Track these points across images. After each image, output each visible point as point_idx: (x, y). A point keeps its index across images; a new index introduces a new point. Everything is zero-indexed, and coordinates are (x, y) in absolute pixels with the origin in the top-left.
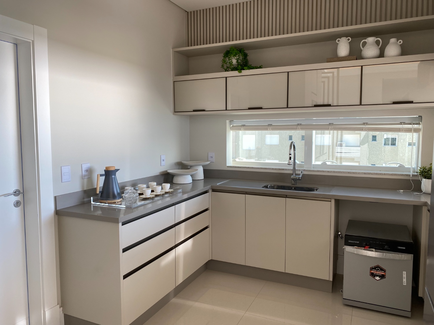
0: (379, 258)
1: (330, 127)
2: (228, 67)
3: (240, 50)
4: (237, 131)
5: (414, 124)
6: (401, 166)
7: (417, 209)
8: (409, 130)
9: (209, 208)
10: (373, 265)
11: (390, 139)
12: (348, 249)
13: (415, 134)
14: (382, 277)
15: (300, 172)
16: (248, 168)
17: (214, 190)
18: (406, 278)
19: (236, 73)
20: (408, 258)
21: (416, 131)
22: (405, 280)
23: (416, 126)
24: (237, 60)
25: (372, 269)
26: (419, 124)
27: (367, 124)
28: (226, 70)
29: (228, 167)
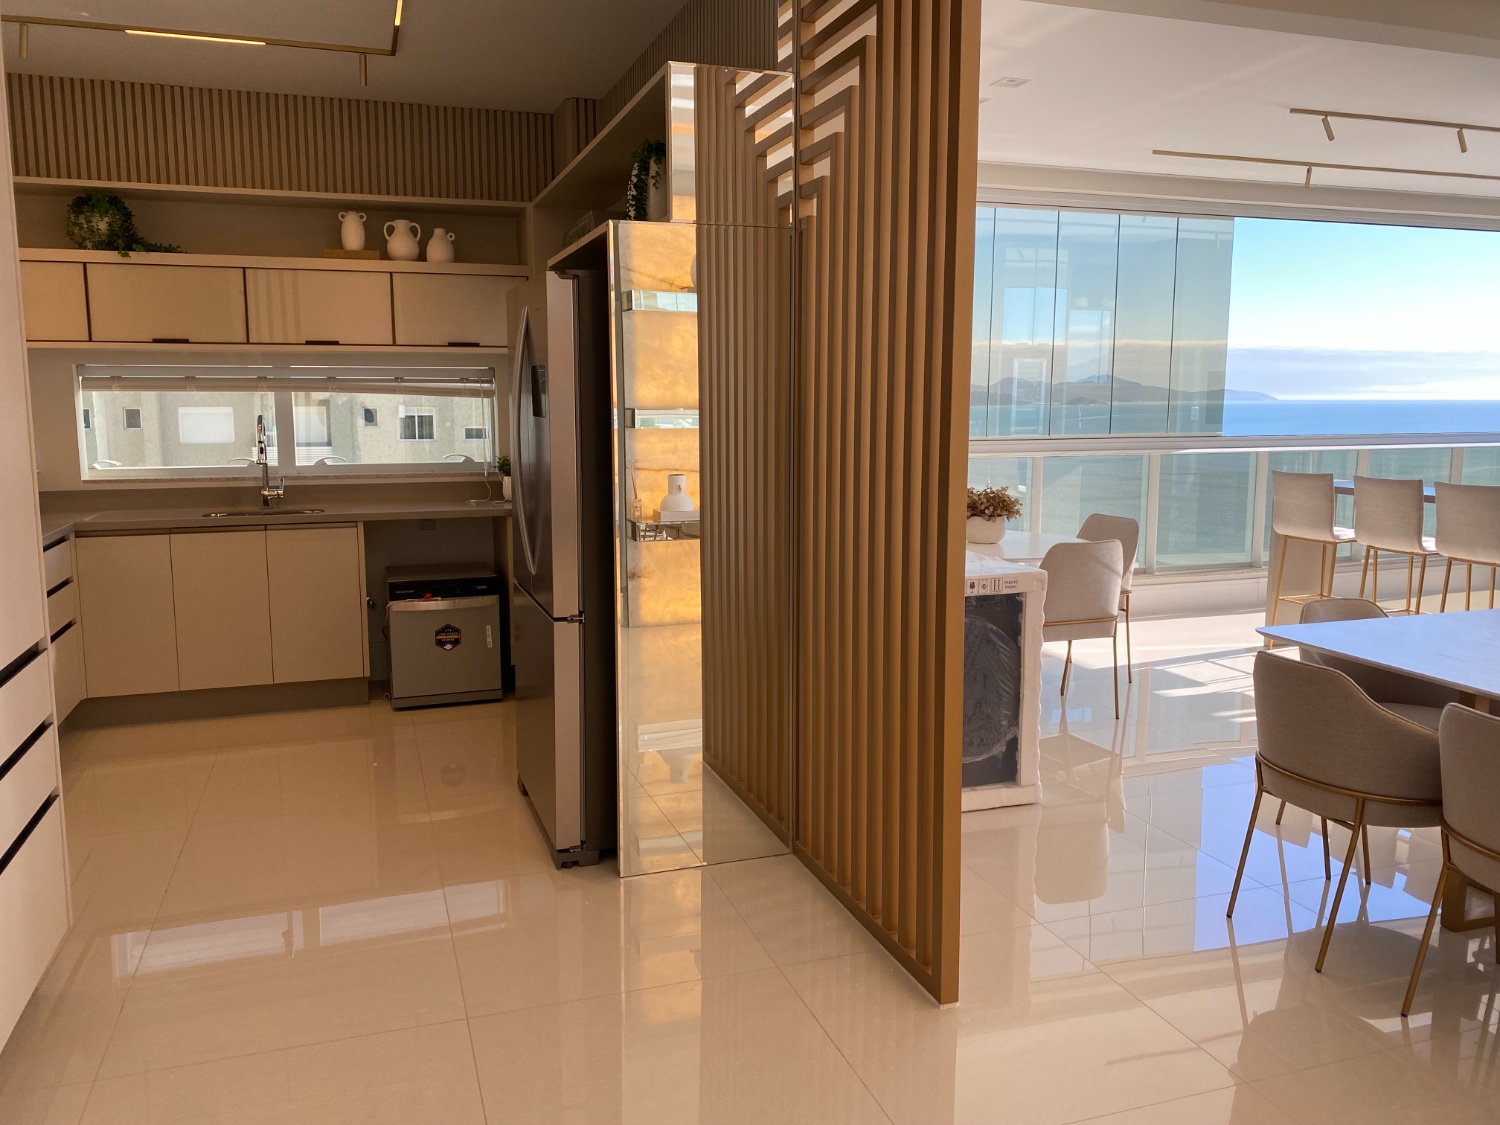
0: (450, 610)
1: (330, 385)
2: (84, 239)
3: (114, 201)
4: (89, 392)
5: (483, 382)
6: (468, 460)
7: (498, 523)
8: (475, 393)
9: (71, 577)
10: (440, 626)
11: (416, 418)
12: (397, 606)
13: (486, 400)
14: (456, 642)
15: (278, 483)
16: (146, 481)
17: (79, 534)
18: (491, 638)
19: (112, 256)
20: (492, 600)
21: (488, 394)
22: (490, 640)
23: (486, 385)
24: (110, 225)
25: (438, 633)
26: (490, 382)
27: (403, 381)
28: (81, 246)
29: (85, 482)
